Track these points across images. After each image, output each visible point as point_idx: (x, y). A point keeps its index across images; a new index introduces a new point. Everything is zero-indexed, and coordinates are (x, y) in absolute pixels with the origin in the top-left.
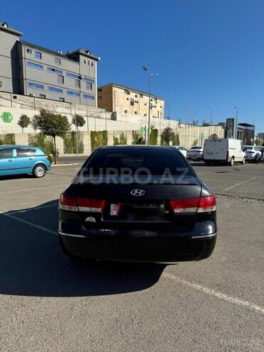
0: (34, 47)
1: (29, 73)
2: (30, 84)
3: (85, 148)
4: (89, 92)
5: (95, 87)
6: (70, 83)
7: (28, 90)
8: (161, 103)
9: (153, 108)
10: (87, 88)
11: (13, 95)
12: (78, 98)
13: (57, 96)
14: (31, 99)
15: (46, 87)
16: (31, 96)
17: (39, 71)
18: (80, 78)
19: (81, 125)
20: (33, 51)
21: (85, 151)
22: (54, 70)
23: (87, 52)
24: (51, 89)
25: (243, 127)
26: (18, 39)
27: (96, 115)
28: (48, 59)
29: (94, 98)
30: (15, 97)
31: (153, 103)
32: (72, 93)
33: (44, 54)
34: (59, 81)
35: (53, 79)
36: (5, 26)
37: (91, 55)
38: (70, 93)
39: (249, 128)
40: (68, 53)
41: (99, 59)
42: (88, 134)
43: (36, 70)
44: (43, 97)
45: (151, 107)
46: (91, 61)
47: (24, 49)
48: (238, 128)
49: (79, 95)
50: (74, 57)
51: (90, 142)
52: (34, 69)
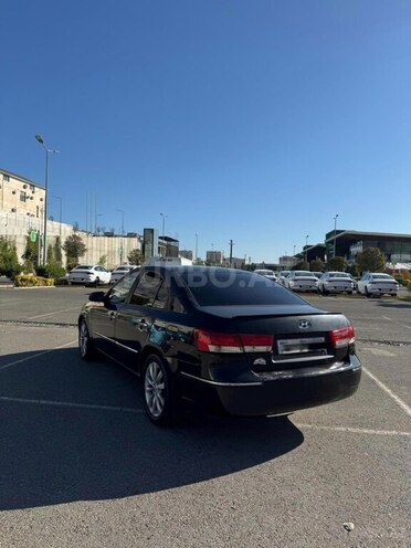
8: (40, 193)
9: (28, 200)
25: (165, 242)
31: (28, 192)
39: (172, 243)
45: (24, 198)
48: (159, 243)
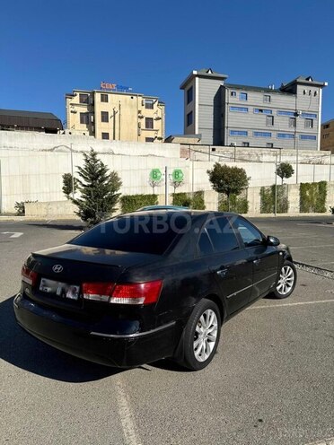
0: (238, 88)
1: (232, 120)
2: (232, 132)
3: (290, 205)
4: (308, 131)
5: (319, 123)
6: (282, 124)
7: (228, 139)
10: (306, 126)
11: (212, 147)
12: (292, 141)
13: (263, 141)
14: (232, 149)
15: (250, 133)
16: (232, 145)
17: (243, 115)
18: (296, 114)
19: (288, 175)
20: (238, 93)
21: (290, 210)
22: (261, 111)
23: (308, 79)
24: (256, 134)
26: (222, 83)
27: (317, 160)
28: (256, 99)
29: (315, 138)
30: (213, 150)
32: (283, 136)
33: (250, 95)
34: (267, 123)
35: (260, 122)
36: (210, 72)
37: (315, 82)
38: (282, 135)
40: (282, 86)
41: (326, 84)
42: (296, 187)
43: (240, 114)
44: (247, 145)
46: (313, 89)
47: (228, 92)
49: (294, 136)
50: (290, 90)
51: (299, 198)
52: (237, 114)
